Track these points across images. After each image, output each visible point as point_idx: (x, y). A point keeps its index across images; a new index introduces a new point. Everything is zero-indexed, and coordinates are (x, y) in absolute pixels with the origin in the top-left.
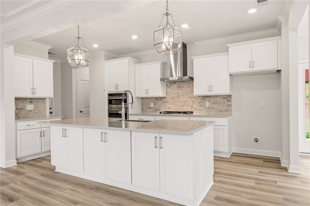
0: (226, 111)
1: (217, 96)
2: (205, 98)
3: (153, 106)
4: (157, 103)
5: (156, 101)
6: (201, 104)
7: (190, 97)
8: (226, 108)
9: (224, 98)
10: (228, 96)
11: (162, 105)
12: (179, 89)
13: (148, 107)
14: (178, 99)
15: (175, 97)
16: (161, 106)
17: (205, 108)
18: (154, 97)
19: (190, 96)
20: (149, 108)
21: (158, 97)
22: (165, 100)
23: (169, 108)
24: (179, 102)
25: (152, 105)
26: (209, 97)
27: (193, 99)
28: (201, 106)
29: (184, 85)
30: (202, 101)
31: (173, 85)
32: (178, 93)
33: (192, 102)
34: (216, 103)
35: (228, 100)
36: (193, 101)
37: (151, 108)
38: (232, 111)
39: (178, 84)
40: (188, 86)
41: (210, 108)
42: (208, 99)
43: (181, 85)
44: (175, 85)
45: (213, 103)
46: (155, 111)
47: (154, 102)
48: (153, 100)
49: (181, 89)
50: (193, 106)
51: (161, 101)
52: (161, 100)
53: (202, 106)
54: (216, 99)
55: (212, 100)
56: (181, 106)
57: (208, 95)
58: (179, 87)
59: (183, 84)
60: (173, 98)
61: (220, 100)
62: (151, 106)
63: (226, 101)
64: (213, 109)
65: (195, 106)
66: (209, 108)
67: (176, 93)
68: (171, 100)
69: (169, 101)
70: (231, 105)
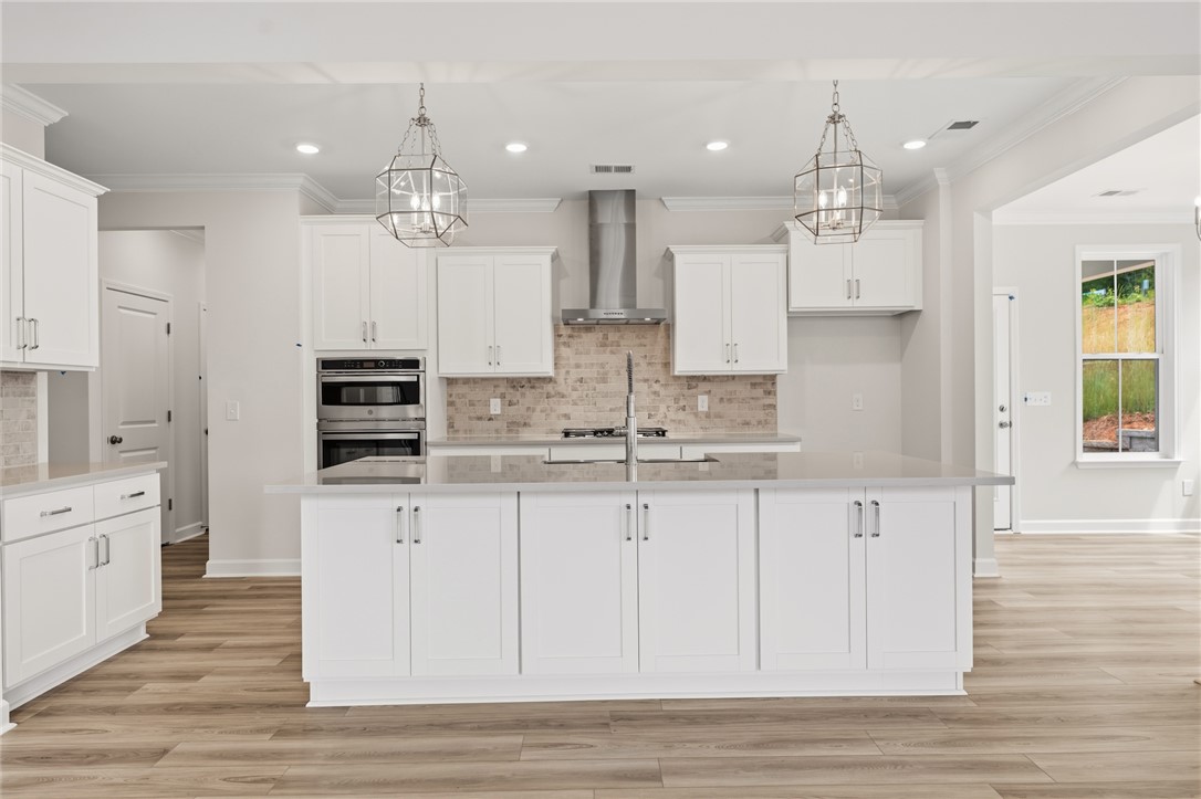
0: (759, 423)
1: (733, 377)
2: (694, 384)
3: (499, 412)
4: (515, 400)
5: (511, 391)
6: (682, 404)
7: (646, 381)
8: (761, 415)
9: (754, 385)
10: (765, 377)
11: (538, 408)
12: (604, 352)
13: (479, 414)
14: (601, 387)
15: (591, 379)
16: (534, 410)
17: (696, 415)
18: (503, 379)
19: (646, 377)
20: (480, 418)
21: (523, 378)
22: (549, 388)
23: (567, 416)
24: (606, 395)
25: (496, 406)
26: (709, 381)
27: (656, 387)
28: (684, 408)
29: (622, 337)
30: (686, 392)
31: (580, 337)
32: (602, 365)
33: (653, 397)
34: (730, 400)
35: (765, 392)
36: (655, 393)
37: (490, 419)
38: (776, 423)
39: (601, 335)
40: (638, 341)
41: (712, 415)
42: (704, 386)
43: (613, 336)
44: (589, 334)
45: (722, 399)
46: (509, 431)
47: (503, 396)
48: (501, 390)
49: (612, 352)
50: (656, 408)
51: (533, 391)
52: (533, 387)
53: (684, 410)
54: (730, 387)
55: (719, 390)
56: (611, 410)
57: (706, 374)
58: (604, 345)
59: (618, 334)
60: (581, 380)
61: (743, 390)
62: (492, 412)
63: (759, 392)
64: (720, 417)
65: (663, 409)
66: (708, 415)
67: (592, 364)
68: (575, 389)
69: (565, 392)
70: (774, 407)
